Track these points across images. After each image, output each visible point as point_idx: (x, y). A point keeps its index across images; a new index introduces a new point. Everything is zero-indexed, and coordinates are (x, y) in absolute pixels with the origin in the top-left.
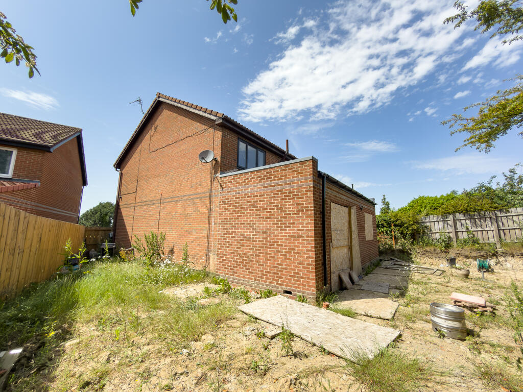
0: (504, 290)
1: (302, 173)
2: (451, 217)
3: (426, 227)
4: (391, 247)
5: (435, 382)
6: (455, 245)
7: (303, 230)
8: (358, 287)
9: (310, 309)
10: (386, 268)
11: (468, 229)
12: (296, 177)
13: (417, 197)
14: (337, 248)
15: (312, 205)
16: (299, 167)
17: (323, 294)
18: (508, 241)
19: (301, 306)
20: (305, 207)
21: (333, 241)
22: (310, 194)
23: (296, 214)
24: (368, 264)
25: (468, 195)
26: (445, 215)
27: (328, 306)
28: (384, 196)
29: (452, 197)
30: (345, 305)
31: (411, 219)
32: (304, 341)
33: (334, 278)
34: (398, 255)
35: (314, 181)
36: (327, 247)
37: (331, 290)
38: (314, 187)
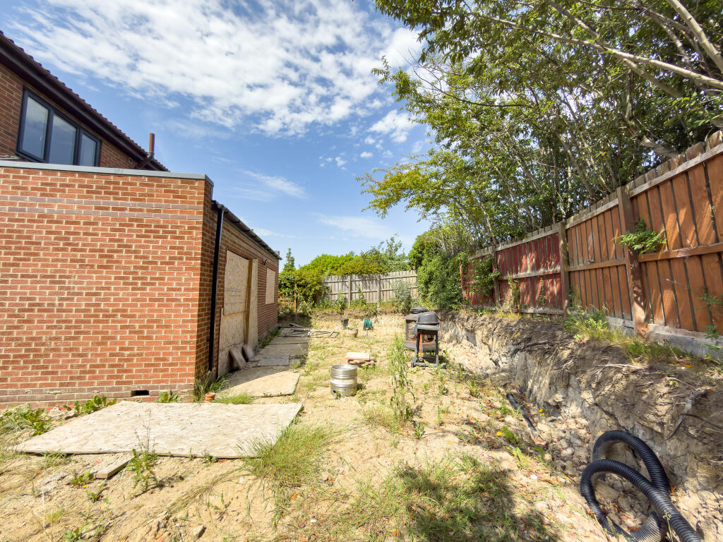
0: (380, 344)
1: (185, 197)
2: (349, 277)
3: (327, 288)
4: (291, 311)
5: (335, 443)
6: (349, 306)
7: (180, 290)
8: (254, 364)
9: (184, 409)
10: (286, 336)
11: (360, 290)
12: (173, 202)
13: (320, 255)
14: (230, 314)
15: (200, 252)
16: (180, 187)
17: (206, 382)
18: (385, 301)
19: (168, 409)
20: (186, 254)
21: (225, 306)
22: (197, 234)
23: (167, 263)
24: (265, 334)
25: (364, 257)
26: (345, 275)
27: (213, 397)
28: (290, 249)
29: (349, 258)
30: (238, 390)
31: (315, 279)
32: (176, 458)
33: (223, 358)
34: (298, 320)
35: (204, 214)
36: (217, 315)
37: (217, 375)
38: (204, 224)
